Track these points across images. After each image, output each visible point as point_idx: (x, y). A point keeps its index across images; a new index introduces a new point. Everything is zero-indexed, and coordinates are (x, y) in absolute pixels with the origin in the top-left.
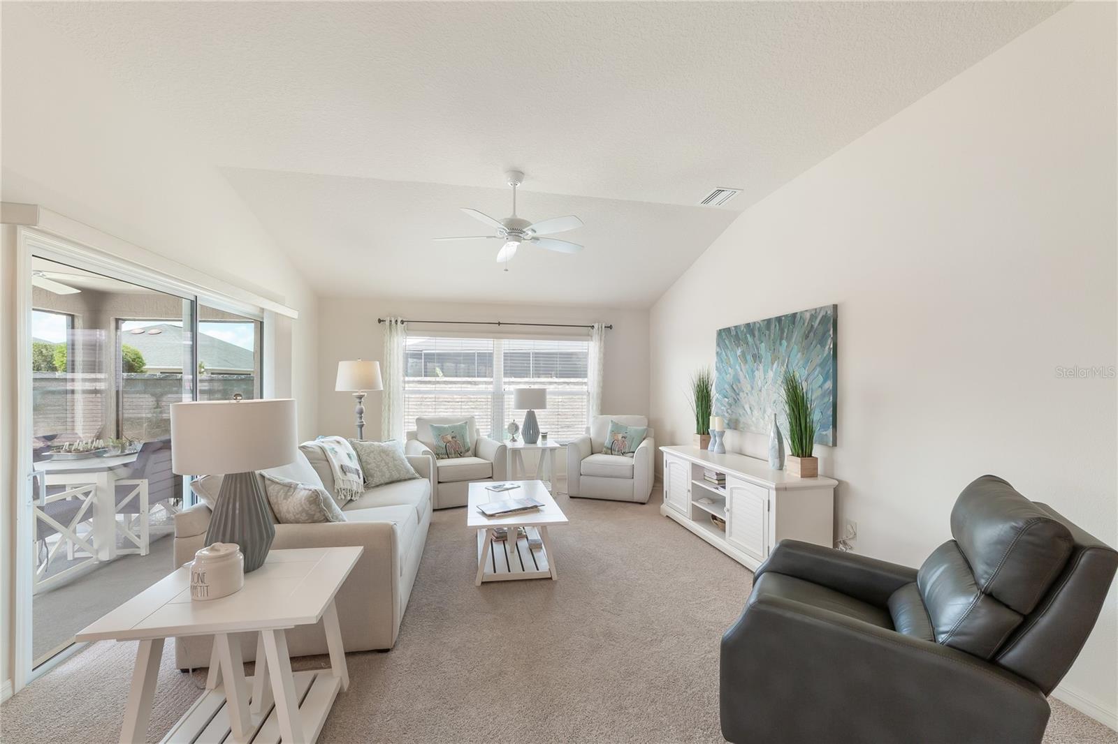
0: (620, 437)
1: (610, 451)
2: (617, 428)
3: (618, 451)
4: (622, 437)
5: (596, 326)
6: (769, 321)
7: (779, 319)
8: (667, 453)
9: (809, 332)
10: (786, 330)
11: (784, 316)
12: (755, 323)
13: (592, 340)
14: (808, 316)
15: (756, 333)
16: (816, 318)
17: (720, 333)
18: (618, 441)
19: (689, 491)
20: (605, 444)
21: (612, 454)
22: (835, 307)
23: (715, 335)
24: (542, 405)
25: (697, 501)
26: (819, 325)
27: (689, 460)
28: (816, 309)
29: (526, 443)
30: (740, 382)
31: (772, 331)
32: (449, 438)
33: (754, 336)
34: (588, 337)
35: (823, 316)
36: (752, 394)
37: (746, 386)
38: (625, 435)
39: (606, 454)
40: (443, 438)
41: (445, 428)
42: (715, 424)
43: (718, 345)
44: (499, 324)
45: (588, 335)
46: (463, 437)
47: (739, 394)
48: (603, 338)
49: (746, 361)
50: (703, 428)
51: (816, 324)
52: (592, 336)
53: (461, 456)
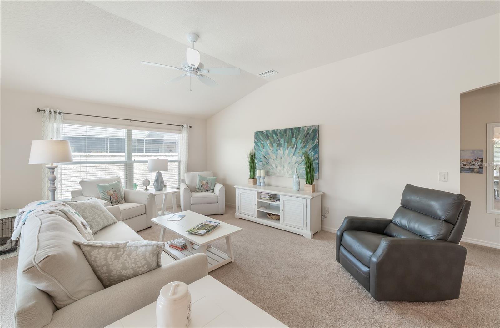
0: (204, 183)
1: (200, 190)
2: (202, 179)
3: (205, 190)
4: (206, 183)
5: (185, 126)
6: (285, 130)
7: (291, 129)
8: (237, 188)
9: (307, 135)
10: (295, 134)
11: (294, 128)
12: (278, 130)
13: (182, 133)
14: (306, 129)
15: (279, 134)
16: (310, 130)
17: (257, 134)
18: (204, 185)
19: (255, 205)
20: (197, 187)
21: (201, 192)
22: (319, 126)
23: (254, 134)
24: (166, 169)
25: (259, 208)
26: (312, 132)
28: (310, 126)
29: (156, 190)
30: (269, 155)
31: (287, 134)
32: (112, 192)
33: (277, 135)
34: (180, 131)
35: (313, 129)
36: (276, 160)
37: (273, 156)
38: (207, 182)
39: (198, 192)
40: (108, 193)
41: (107, 186)
42: (259, 173)
43: (256, 138)
44: (131, 120)
45: (180, 130)
46: (119, 191)
47: (269, 160)
48: (188, 132)
49: (273, 146)
50: (253, 175)
51: (310, 132)
52: (182, 131)
53: (120, 203)
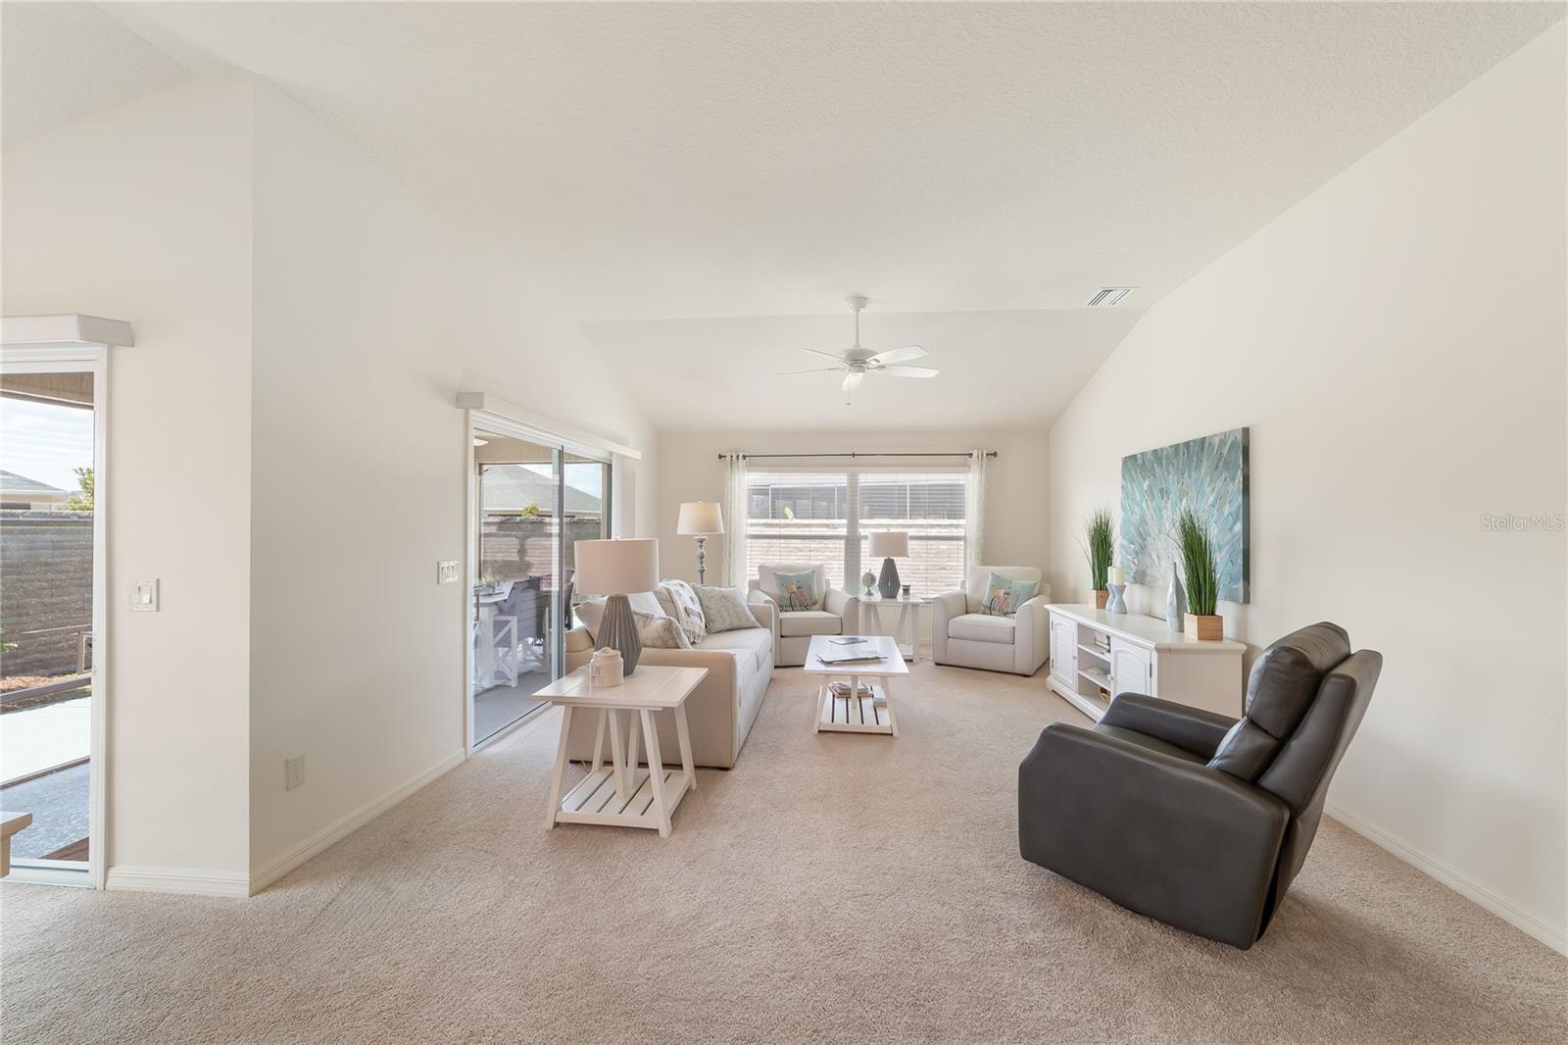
0: (1001, 593)
1: (989, 610)
2: (998, 582)
3: (999, 611)
4: (1005, 594)
5: (975, 455)
6: (1177, 447)
7: (1187, 445)
8: (1054, 612)
9: (1219, 461)
10: (1195, 458)
11: (1192, 441)
12: (1162, 449)
13: (970, 472)
14: (1217, 441)
15: (1164, 462)
16: (1226, 444)
17: (1126, 460)
18: (998, 598)
19: (1074, 658)
20: (984, 603)
21: (991, 614)
22: (1246, 431)
23: (1120, 464)
24: (903, 553)
25: (1084, 670)
26: (1229, 451)
27: (1075, 620)
28: (1225, 434)
29: (883, 597)
30: (1146, 525)
31: (1181, 460)
32: (795, 589)
33: (1162, 466)
35: (1233, 442)
36: (1159, 538)
37: (1153, 530)
38: (1008, 591)
39: (984, 614)
40: (787, 588)
41: (789, 577)
42: (1113, 576)
43: (1124, 476)
44: (854, 455)
45: (966, 466)
46: (810, 588)
47: (1145, 540)
48: (984, 466)
49: (1153, 498)
50: (1101, 584)
51: (1225, 451)
52: (970, 467)
53: (807, 610)
